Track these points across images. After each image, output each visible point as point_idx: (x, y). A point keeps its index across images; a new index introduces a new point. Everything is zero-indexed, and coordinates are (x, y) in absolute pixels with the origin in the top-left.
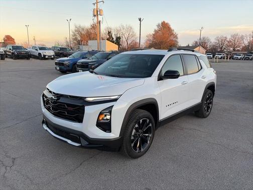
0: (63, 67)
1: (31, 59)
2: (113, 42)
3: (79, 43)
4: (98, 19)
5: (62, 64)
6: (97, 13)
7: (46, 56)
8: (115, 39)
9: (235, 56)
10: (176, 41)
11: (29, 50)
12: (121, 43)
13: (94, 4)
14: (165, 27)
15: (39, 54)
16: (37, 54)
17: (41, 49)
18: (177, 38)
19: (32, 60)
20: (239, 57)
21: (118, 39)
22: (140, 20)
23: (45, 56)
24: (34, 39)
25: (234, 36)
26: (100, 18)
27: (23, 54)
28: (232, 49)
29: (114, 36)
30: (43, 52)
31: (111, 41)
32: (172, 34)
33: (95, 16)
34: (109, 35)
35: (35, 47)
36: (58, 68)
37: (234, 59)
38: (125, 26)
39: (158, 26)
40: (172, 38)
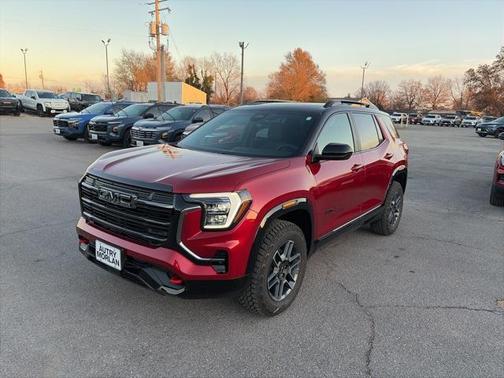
0: (66, 129)
1: (22, 115)
2: (198, 87)
3: (131, 86)
4: (158, 41)
5: (66, 124)
6: (157, 31)
7: (51, 109)
8: (201, 81)
9: (425, 119)
10: (322, 87)
11: (18, 97)
12: (213, 88)
13: (152, 13)
14: (301, 59)
15: (39, 105)
16: (34, 106)
17: (43, 95)
18: (325, 82)
19: (24, 118)
20: (432, 121)
21: (208, 80)
22: (242, 46)
23: (49, 109)
24: (41, 77)
25: (434, 81)
26: (163, 40)
27: (6, 105)
28: (430, 105)
29: (199, 76)
30: (46, 103)
31: (193, 85)
32: (315, 74)
33: (153, 35)
34: (190, 73)
35: (32, 92)
36: (58, 131)
37: (422, 124)
38: (222, 55)
39: (289, 57)
40: (314, 81)
